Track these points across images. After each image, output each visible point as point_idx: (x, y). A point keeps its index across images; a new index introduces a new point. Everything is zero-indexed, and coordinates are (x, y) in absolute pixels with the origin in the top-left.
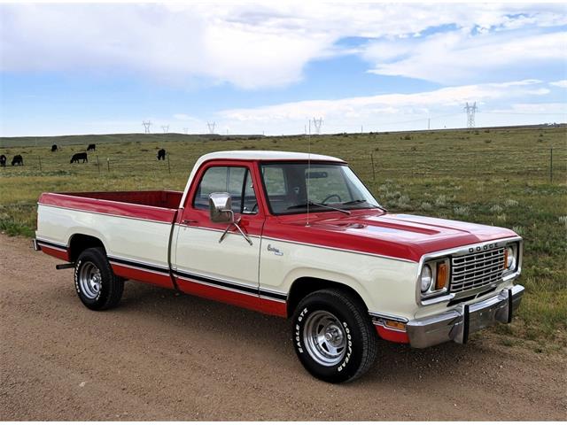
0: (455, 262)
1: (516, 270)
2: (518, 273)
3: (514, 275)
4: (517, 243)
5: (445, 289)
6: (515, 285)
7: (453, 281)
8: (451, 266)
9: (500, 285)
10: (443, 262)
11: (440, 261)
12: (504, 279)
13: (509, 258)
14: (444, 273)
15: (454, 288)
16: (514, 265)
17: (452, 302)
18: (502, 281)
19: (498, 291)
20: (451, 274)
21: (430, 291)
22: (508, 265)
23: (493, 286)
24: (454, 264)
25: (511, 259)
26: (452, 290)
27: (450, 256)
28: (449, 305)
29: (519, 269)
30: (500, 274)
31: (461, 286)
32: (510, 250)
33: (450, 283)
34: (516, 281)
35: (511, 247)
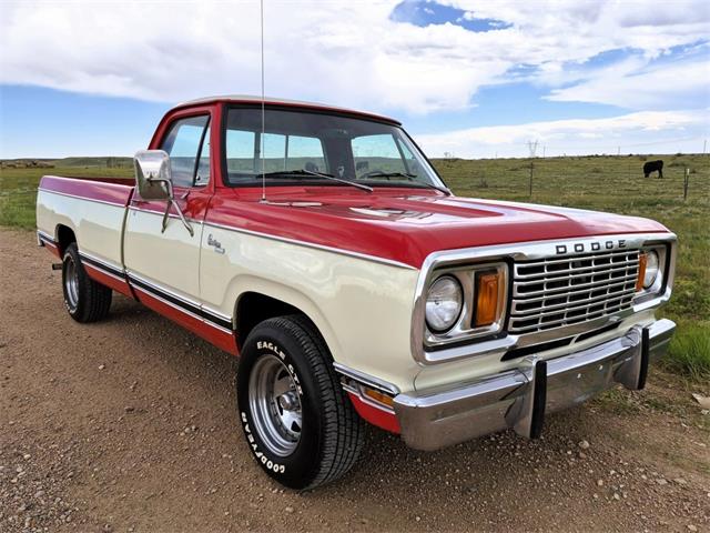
0: (521, 271)
1: (662, 291)
2: (665, 298)
3: (657, 301)
4: (667, 244)
5: (496, 327)
6: (658, 319)
7: (514, 311)
8: (511, 279)
9: (628, 319)
10: (494, 271)
11: (484, 268)
12: (636, 308)
13: (649, 271)
14: (493, 293)
15: (516, 324)
16: (658, 284)
17: (512, 353)
18: (632, 312)
19: (623, 329)
20: (510, 297)
21: (457, 329)
22: (646, 283)
23: (614, 319)
24: (516, 275)
25: (653, 272)
26: (511, 328)
27: (509, 260)
28: (503, 359)
29: (669, 291)
30: (629, 299)
31: (536, 321)
32: (653, 257)
33: (508, 315)
34: (662, 311)
35: (655, 251)
